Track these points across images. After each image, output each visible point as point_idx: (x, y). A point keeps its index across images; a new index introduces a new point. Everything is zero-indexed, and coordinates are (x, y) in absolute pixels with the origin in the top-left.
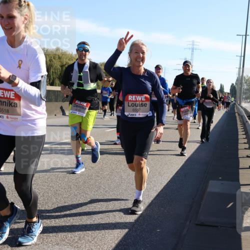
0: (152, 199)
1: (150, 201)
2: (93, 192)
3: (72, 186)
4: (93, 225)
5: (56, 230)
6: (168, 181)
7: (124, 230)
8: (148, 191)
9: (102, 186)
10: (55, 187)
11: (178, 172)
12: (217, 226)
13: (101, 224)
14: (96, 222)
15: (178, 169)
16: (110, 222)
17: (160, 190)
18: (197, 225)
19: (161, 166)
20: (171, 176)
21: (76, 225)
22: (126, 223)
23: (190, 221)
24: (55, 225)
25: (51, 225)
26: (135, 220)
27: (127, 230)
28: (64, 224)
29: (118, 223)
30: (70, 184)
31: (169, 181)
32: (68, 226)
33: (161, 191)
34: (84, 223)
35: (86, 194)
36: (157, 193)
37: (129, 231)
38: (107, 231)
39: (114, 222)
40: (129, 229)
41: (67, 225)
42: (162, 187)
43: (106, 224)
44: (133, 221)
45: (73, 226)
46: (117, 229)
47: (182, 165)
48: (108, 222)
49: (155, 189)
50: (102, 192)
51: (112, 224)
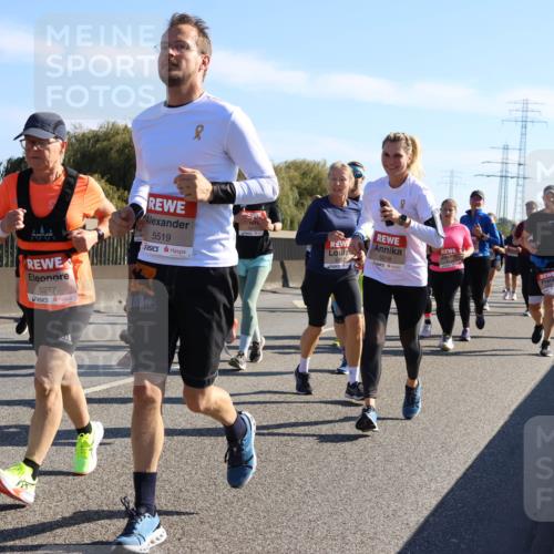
0: (426, 513)
2: (273, 496)
6: (467, 466)
8: (416, 494)
9: (296, 479)
11: (491, 442)
15: (494, 434)
17: (446, 491)
19: (447, 426)
20: (475, 454)
31: (471, 467)
33: (448, 494)
35: (255, 499)
36: (440, 498)
42: (453, 482)
47: (501, 423)
49: (433, 486)
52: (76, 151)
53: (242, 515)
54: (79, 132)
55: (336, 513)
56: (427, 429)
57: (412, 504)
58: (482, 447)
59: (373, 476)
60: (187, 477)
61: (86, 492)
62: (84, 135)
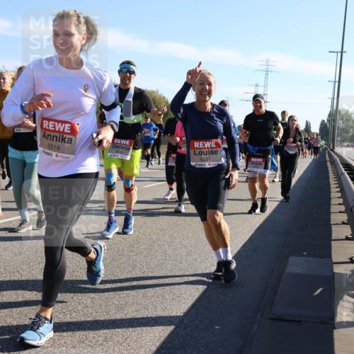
4: (124, 319)
5: (73, 328)
7: (168, 327)
9: (138, 265)
12: (300, 322)
13: (137, 319)
14: (129, 316)
15: (246, 240)
16: (149, 316)
18: (272, 319)
21: (101, 321)
22: (171, 317)
23: (262, 315)
24: (70, 320)
25: (65, 320)
26: (185, 313)
27: (172, 327)
28: (83, 319)
29: (160, 317)
32: (88, 322)
34: (113, 318)
37: (175, 329)
38: (144, 328)
39: (154, 316)
40: (174, 325)
41: (88, 319)
43: (143, 318)
44: (181, 314)
45: (96, 321)
46: (158, 326)
47: (250, 234)
48: (145, 316)
51: (152, 318)
58: (240, 247)
60: (77, 264)
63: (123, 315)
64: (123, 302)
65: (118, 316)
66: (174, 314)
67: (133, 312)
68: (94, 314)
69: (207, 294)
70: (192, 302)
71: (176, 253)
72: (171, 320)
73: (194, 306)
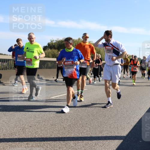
0: (136, 123)
1: (135, 124)
2: (102, 118)
3: (90, 115)
4: (102, 137)
5: (83, 139)
7: (120, 140)
8: (133, 119)
9: (107, 115)
10: (81, 115)
13: (107, 136)
14: (104, 135)
16: (113, 135)
17: (140, 118)
21: (93, 137)
22: (121, 136)
24: (81, 136)
26: (127, 135)
27: (122, 141)
28: (86, 136)
29: (117, 136)
30: (89, 113)
32: (89, 137)
34: (98, 136)
35: (98, 119)
36: (139, 120)
38: (111, 140)
39: (114, 136)
41: (89, 136)
42: (142, 116)
43: (110, 136)
44: (126, 135)
45: (91, 137)
48: (111, 136)
49: (137, 117)
50: (107, 118)
51: (114, 137)
52: (58, 44)
53: (95, 122)
54: (58, 40)
55: (116, 123)
56: (136, 105)
57: (132, 121)
59: (124, 115)
61: (62, 117)
62: (59, 41)
63: (102, 135)
64: (101, 130)
65: (100, 135)
66: (122, 135)
67: (106, 134)
68: (91, 134)
69: (136, 127)
70: (130, 131)
71: (122, 110)
72: (121, 137)
73: (130, 132)
